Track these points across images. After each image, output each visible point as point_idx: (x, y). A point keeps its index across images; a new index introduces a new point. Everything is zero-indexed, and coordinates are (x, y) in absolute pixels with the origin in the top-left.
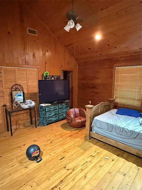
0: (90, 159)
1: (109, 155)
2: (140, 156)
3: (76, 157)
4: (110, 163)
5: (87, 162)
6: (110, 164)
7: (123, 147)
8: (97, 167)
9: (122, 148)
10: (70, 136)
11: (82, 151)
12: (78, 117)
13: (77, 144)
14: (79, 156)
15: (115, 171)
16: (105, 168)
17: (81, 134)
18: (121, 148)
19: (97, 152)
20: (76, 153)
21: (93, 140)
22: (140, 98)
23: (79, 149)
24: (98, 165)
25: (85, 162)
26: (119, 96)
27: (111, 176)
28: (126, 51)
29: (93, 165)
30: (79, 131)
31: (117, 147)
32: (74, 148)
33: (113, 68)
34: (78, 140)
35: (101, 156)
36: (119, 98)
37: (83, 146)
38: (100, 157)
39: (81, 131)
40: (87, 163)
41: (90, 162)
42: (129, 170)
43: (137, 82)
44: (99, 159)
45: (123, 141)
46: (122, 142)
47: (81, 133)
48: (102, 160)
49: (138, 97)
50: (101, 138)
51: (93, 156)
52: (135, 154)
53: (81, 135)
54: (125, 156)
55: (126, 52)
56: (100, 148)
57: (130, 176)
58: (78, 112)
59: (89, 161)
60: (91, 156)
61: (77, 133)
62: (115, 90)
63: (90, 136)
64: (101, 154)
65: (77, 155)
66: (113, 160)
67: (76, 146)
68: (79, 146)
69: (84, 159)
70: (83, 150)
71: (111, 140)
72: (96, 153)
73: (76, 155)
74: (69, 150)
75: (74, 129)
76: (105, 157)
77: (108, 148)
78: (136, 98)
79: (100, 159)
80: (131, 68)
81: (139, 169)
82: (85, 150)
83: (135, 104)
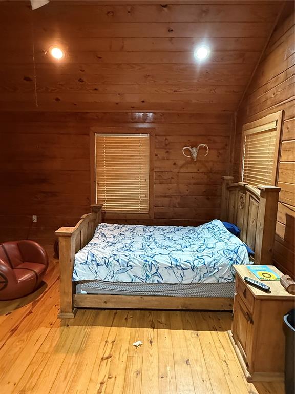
0: (104, 371)
1: (137, 335)
2: (188, 309)
3: (68, 388)
4: (151, 353)
5: (102, 383)
6: (151, 356)
7: (156, 303)
8: (132, 381)
9: (155, 306)
10: (13, 331)
11: (72, 358)
12: (19, 266)
13: (48, 346)
14: (75, 380)
15: (170, 365)
16: (147, 370)
17: (44, 311)
18: (153, 306)
19: (110, 340)
20: (62, 376)
21: (84, 314)
22: (146, 196)
23: (62, 356)
24: (132, 375)
25: (98, 386)
26: (106, 196)
27: (170, 381)
28: (117, 102)
29: (120, 381)
30: (34, 305)
31: (144, 308)
32: (44, 363)
33: (88, 135)
34: (43, 331)
35: (125, 346)
36: (107, 201)
37: (68, 342)
38: (123, 351)
39: (38, 301)
40: (104, 386)
41: (109, 378)
42: (187, 345)
43: (139, 167)
44: (124, 358)
45: (156, 291)
46: (154, 294)
47: (42, 308)
48: (131, 354)
49: (142, 194)
50: (105, 302)
51: (107, 358)
52: (180, 308)
53: (44, 314)
54: (163, 320)
55: (117, 104)
56: (109, 328)
57: (196, 358)
58: (17, 253)
59: (106, 377)
60: (102, 358)
61: (30, 313)
62: (98, 183)
63: (75, 306)
64: (120, 340)
65: (65, 378)
66: (151, 342)
67: (47, 353)
68: (57, 350)
69: (90, 380)
70: (74, 355)
71: (129, 298)
72: (110, 345)
73: (63, 381)
74: (34, 380)
75: (15, 305)
76: (135, 344)
77: (126, 319)
78: (140, 198)
79: (126, 355)
80: (127, 138)
81: (197, 335)
82: (80, 351)
83: (139, 209)
